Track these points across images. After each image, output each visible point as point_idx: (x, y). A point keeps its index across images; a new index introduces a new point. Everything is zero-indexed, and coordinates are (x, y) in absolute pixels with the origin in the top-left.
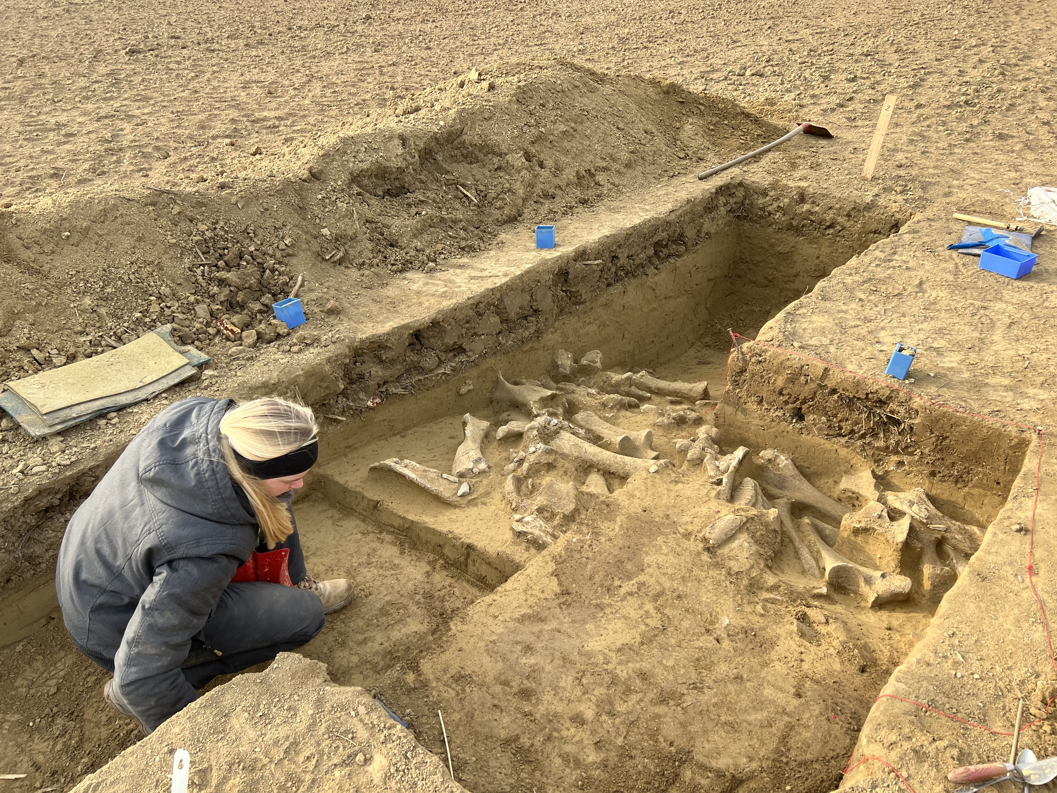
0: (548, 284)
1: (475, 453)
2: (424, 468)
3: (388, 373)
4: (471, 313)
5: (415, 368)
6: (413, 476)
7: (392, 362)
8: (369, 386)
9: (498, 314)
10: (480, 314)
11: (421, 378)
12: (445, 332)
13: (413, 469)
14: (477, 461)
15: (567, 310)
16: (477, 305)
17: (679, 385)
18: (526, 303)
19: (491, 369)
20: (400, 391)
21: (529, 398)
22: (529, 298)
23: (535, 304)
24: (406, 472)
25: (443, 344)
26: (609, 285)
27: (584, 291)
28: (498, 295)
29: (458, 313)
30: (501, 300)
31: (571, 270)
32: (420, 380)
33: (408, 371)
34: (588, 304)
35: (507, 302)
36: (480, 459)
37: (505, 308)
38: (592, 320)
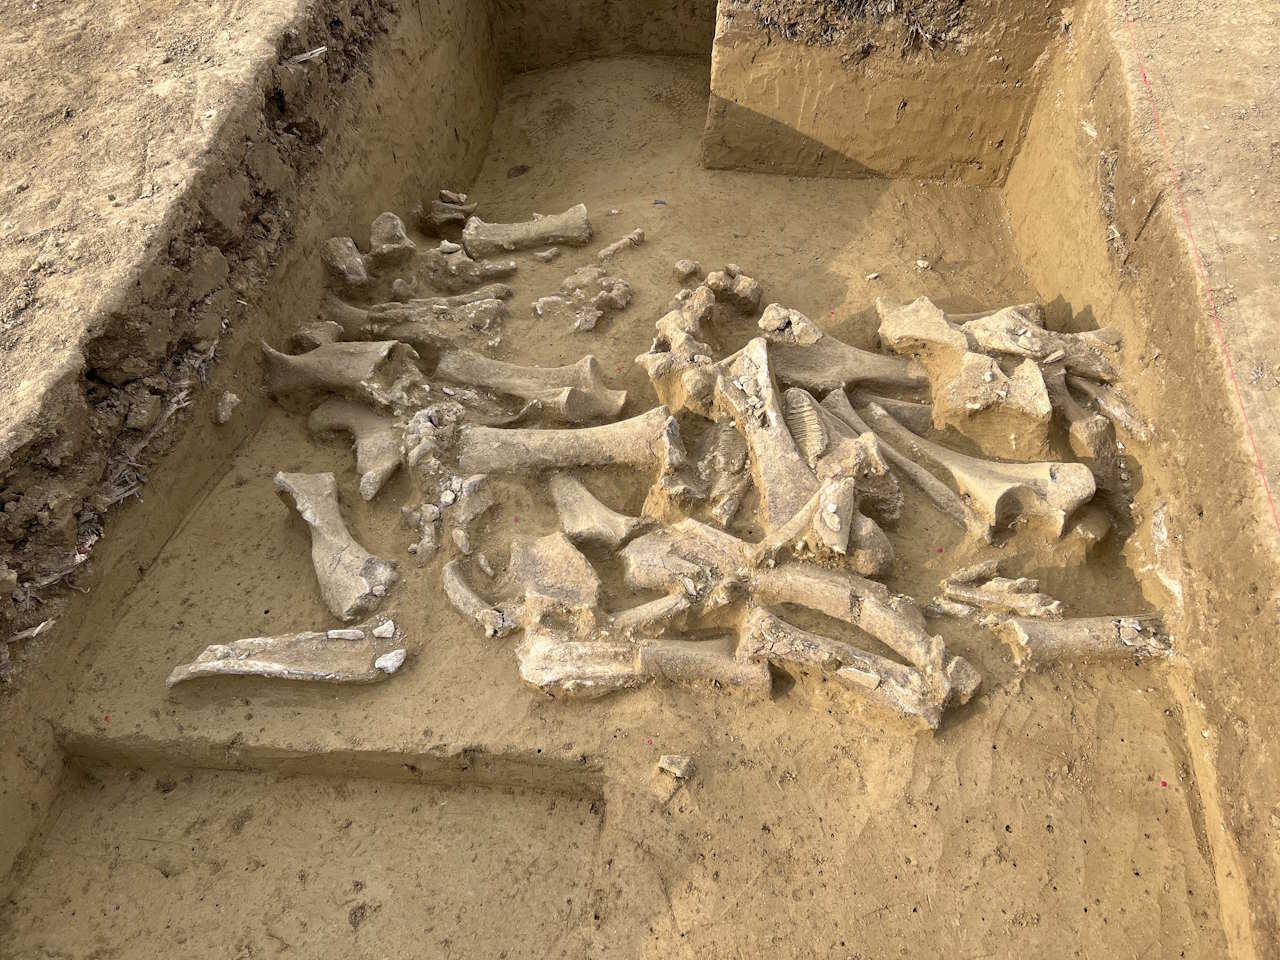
0: (263, 135)
1: (354, 556)
2: (286, 638)
3: (81, 485)
4: (168, 271)
5: (122, 434)
6: (276, 668)
7: (78, 457)
8: (61, 533)
9: (211, 241)
10: (182, 263)
11: (142, 445)
12: (141, 337)
13: (266, 653)
14: (368, 570)
15: (305, 163)
16: (170, 250)
17: (543, 224)
18: (246, 194)
19: (248, 347)
20: (119, 493)
21: (351, 374)
22: (246, 179)
23: (260, 185)
24: (258, 666)
25: (150, 362)
26: (345, 78)
27: (316, 112)
28: (197, 208)
29: (146, 288)
30: (205, 213)
31: (285, 87)
32: (144, 450)
33: (115, 450)
34: (331, 132)
35: (217, 210)
36: (369, 561)
37: (219, 224)
38: (347, 158)
